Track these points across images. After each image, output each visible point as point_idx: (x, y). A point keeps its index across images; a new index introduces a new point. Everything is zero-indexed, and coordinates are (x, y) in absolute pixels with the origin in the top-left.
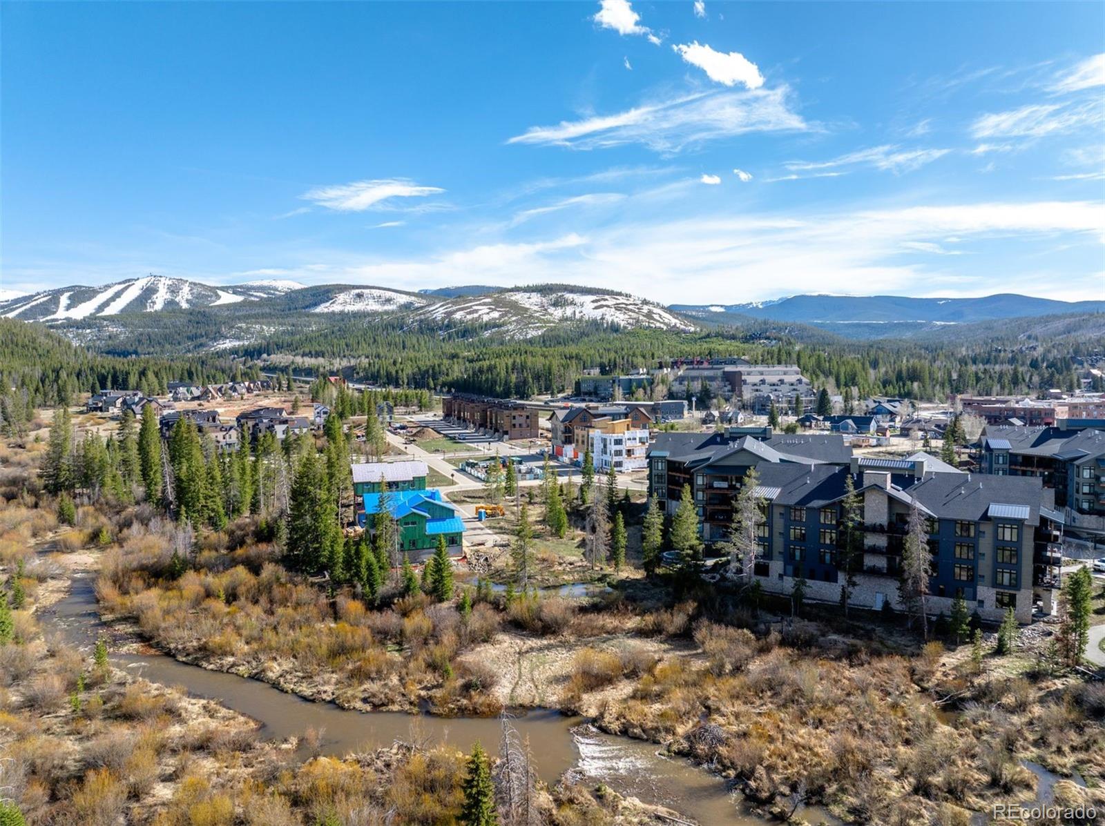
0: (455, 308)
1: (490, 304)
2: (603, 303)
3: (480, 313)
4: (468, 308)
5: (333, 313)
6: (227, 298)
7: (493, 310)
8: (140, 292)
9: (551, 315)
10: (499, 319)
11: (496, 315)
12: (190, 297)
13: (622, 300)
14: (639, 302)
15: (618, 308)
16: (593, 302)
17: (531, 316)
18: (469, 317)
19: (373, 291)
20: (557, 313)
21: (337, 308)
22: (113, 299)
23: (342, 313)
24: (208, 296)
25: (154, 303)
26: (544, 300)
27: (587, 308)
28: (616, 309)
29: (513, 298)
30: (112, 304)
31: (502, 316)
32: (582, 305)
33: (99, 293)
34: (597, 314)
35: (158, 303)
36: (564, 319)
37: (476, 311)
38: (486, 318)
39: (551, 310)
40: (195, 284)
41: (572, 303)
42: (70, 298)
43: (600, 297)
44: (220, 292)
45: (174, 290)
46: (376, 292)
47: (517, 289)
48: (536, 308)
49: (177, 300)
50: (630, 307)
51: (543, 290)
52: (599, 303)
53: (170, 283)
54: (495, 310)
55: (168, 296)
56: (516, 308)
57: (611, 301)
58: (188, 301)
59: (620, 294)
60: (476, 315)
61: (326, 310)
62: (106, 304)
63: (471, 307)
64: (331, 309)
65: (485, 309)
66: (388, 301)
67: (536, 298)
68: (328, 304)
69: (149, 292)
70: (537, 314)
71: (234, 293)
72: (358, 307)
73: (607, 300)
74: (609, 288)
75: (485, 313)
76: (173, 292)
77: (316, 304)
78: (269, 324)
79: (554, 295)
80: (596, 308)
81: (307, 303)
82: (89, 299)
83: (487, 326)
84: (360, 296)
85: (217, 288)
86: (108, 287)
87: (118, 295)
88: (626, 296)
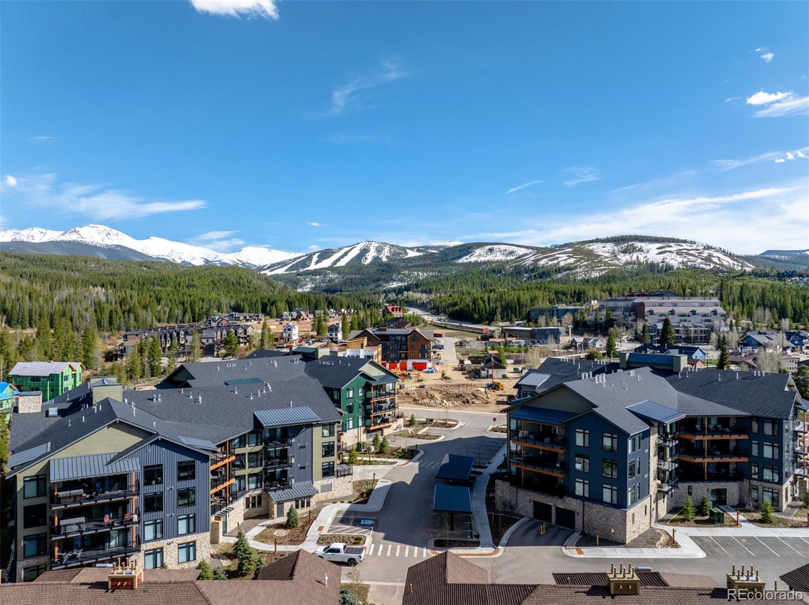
0: (541, 257)
1: (570, 252)
2: (667, 249)
3: (560, 259)
4: (552, 256)
5: (470, 263)
6: (411, 254)
7: (570, 257)
8: (359, 252)
9: (618, 260)
10: (574, 264)
11: (572, 260)
12: (389, 255)
13: (685, 246)
14: (701, 248)
15: (679, 253)
16: (658, 249)
17: (600, 261)
18: (550, 263)
19: (501, 246)
20: (624, 258)
21: (473, 259)
22: (342, 257)
23: (476, 262)
24: (400, 253)
25: (366, 259)
26: (616, 248)
27: (651, 254)
28: (678, 254)
29: (590, 248)
30: (342, 260)
31: (576, 262)
32: (648, 252)
33: (335, 253)
34: (658, 259)
35: (369, 259)
36: (627, 263)
37: (557, 258)
38: (562, 264)
39: (620, 256)
40: (393, 246)
41: (641, 250)
42: (318, 257)
43: (668, 244)
44: (408, 251)
45: (379, 250)
46: (503, 247)
47: (597, 241)
48: (607, 255)
49: (380, 256)
50: (690, 252)
51: (617, 240)
52: (664, 250)
53: (377, 245)
54: (572, 257)
55: (375, 254)
56: (591, 255)
57: (675, 247)
58: (387, 257)
59: (685, 241)
60: (556, 262)
61: (465, 261)
62: (338, 260)
63: (554, 255)
64: (469, 260)
65: (564, 257)
66: (511, 253)
67: (610, 247)
68: (468, 256)
69: (365, 251)
70: (606, 260)
71: (417, 251)
72: (490, 257)
73: (671, 247)
74: (676, 237)
75: (563, 260)
76: (379, 251)
77: (460, 257)
78: (423, 271)
79: (626, 244)
80: (659, 253)
81: (454, 256)
82: (329, 257)
83: (559, 270)
84: (491, 250)
85: (408, 248)
86: (340, 249)
87: (346, 254)
88: (691, 242)
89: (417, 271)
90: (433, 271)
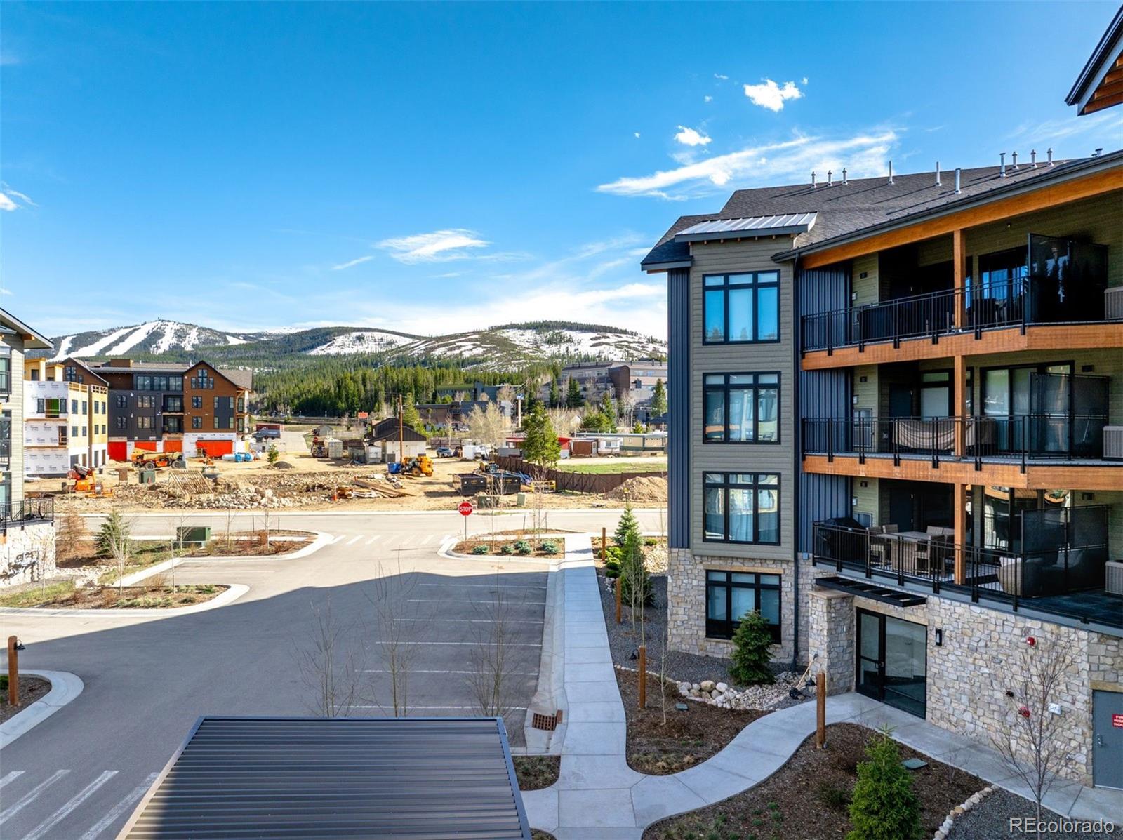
0: (437, 344)
1: (476, 340)
2: (603, 340)
3: (463, 349)
4: (451, 344)
5: (328, 356)
6: (233, 341)
7: (477, 346)
8: (146, 336)
9: (542, 352)
10: (483, 355)
11: (480, 351)
12: (196, 342)
13: (624, 337)
14: (644, 341)
15: (618, 345)
16: (592, 339)
17: (519, 353)
18: (449, 353)
19: (375, 334)
20: (549, 350)
21: (333, 350)
22: (116, 343)
23: (338, 354)
24: (216, 341)
25: (158, 347)
26: (538, 337)
27: (584, 345)
28: (616, 347)
29: (504, 335)
30: (115, 347)
31: (485, 353)
32: (579, 343)
33: (102, 336)
34: (594, 352)
35: (164, 344)
36: (554, 357)
37: (459, 347)
38: (466, 355)
39: (544, 347)
40: (204, 329)
41: (570, 341)
42: (72, 342)
43: (603, 334)
44: (229, 338)
45: (180, 335)
46: (378, 335)
47: (513, 327)
48: (527, 345)
49: (182, 345)
50: (631, 345)
51: (538, 327)
52: (598, 341)
53: (178, 327)
54: (480, 346)
55: (174, 341)
56: (505, 345)
57: (612, 339)
58: (193, 345)
59: (625, 332)
60: (457, 352)
61: (321, 353)
62: (109, 348)
63: (454, 343)
64: (327, 351)
65: (469, 345)
66: (390, 343)
67: (530, 335)
68: (325, 346)
69: (155, 336)
70: (527, 351)
71: (244, 339)
72: (359, 348)
73: (608, 337)
74: (613, 325)
75: (468, 350)
76: (179, 336)
77: (313, 347)
78: (254, 366)
79: (551, 332)
80: (594, 345)
81: (304, 346)
82: (91, 343)
83: (463, 363)
84: (360, 339)
85: (228, 334)
86: (113, 331)
87: (122, 339)
88: (632, 334)
89: (243, 364)
90: (268, 366)
